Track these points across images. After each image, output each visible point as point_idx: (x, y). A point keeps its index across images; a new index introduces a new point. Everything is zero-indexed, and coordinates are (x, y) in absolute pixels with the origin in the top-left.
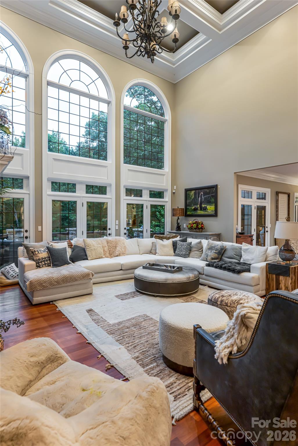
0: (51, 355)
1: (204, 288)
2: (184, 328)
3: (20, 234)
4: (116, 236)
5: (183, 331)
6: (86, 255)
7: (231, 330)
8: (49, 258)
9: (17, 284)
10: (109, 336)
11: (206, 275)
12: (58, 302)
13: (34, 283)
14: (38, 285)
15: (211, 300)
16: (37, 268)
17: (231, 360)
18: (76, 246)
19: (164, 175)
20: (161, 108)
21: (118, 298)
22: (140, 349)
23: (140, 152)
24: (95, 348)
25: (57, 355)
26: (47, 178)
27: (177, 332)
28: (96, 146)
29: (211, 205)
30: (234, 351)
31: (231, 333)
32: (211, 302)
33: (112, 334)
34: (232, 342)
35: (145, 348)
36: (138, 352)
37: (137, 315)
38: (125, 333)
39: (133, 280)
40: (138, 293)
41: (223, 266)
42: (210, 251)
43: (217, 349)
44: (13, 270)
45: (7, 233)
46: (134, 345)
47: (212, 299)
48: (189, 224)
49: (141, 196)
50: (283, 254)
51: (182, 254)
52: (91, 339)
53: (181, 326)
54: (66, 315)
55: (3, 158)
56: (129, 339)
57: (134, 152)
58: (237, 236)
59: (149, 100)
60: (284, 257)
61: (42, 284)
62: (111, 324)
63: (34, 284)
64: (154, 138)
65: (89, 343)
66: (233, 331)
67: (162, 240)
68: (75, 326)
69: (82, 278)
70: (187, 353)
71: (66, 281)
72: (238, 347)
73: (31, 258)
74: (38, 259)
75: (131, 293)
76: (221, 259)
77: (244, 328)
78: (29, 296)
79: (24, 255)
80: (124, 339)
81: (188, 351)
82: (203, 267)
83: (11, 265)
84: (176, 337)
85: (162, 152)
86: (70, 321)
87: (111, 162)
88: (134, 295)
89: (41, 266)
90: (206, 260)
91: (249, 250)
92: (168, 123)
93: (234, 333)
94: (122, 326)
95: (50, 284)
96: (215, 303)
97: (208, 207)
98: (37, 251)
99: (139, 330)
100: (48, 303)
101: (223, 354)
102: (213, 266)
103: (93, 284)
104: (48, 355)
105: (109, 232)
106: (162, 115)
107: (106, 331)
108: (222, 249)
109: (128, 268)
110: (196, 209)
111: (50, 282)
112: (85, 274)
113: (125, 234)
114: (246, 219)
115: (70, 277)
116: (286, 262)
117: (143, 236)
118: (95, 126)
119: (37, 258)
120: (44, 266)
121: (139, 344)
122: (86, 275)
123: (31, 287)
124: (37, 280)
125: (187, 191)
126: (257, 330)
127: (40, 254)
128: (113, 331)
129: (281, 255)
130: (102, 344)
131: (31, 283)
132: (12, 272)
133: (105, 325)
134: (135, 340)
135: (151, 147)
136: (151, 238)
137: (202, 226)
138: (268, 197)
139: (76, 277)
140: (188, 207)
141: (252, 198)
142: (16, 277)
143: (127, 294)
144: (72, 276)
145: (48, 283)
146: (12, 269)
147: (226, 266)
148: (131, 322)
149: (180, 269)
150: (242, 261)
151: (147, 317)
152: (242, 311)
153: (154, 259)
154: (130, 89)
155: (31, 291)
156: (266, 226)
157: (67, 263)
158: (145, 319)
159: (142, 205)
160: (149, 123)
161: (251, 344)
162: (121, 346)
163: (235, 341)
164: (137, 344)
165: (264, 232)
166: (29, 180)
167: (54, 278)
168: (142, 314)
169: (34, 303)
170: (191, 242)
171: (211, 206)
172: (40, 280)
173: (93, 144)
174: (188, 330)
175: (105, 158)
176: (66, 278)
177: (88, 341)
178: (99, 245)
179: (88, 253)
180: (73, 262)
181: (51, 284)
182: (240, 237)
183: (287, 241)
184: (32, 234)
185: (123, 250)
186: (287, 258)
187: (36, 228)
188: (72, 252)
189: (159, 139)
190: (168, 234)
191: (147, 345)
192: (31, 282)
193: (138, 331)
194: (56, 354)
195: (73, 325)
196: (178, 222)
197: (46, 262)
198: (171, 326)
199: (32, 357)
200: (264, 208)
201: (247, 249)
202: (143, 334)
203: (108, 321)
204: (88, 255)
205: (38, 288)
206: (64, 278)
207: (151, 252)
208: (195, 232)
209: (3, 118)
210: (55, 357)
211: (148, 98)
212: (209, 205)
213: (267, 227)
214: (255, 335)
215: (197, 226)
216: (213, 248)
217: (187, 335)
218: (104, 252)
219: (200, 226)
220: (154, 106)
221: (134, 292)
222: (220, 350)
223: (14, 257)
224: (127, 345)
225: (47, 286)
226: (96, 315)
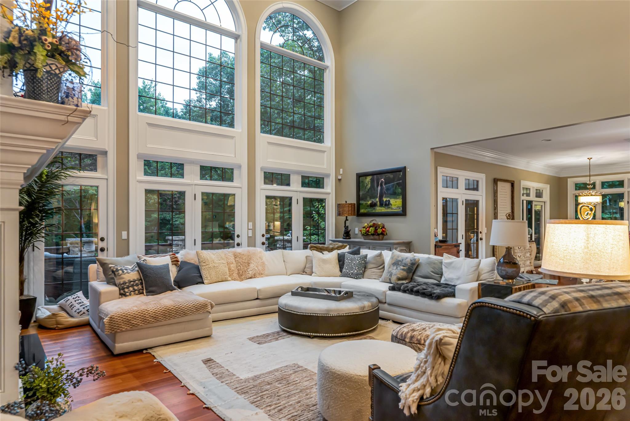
0: (151, 415)
1: (386, 324)
2: (355, 375)
3: (90, 245)
4: (248, 246)
5: (354, 378)
6: (201, 277)
7: (422, 365)
8: (140, 281)
9: (87, 324)
10: (239, 397)
11: (389, 304)
12: (155, 349)
13: (117, 319)
14: (123, 323)
15: (396, 337)
16: (120, 296)
17: (422, 407)
18: (184, 263)
19: (324, 152)
20: (320, 49)
21: (252, 341)
22: (289, 413)
23: (285, 117)
24: (217, 415)
25: (161, 416)
26: (137, 154)
27: (344, 380)
28: (215, 106)
29: (397, 198)
30: (426, 394)
31: (422, 369)
32: (396, 339)
33: (245, 393)
34: (423, 382)
35: (296, 412)
36: (285, 417)
37: (283, 366)
38: (265, 391)
39: (277, 314)
40: (285, 334)
41: (415, 289)
42: (395, 268)
43: (402, 394)
44: (80, 303)
45: (69, 245)
46: (279, 407)
47: (397, 334)
48: (364, 228)
49: (288, 185)
50: (503, 268)
51: (352, 274)
52: (211, 401)
53: (351, 371)
54: (170, 369)
55: (74, 113)
56: (271, 399)
57: (276, 118)
58: (435, 245)
59: (300, 36)
60: (504, 273)
61: (130, 321)
62: (241, 379)
63: (117, 321)
64: (308, 96)
65: (207, 408)
66: (425, 366)
67: (321, 252)
68: (185, 384)
69: (195, 310)
70: (359, 411)
71: (169, 316)
72: (432, 388)
73: (110, 281)
74: (122, 283)
75: (273, 333)
76: (412, 279)
77: (440, 360)
78: (108, 341)
79: (99, 278)
80: (263, 401)
81: (361, 409)
82: (385, 293)
83: (76, 294)
84: (344, 389)
85: (320, 117)
86: (177, 377)
87: (240, 131)
88: (277, 337)
89: (128, 294)
90: (388, 281)
91: (453, 265)
92: (329, 71)
93: (426, 369)
94: (260, 382)
95: (143, 321)
96: (401, 340)
97: (392, 201)
98: (121, 270)
99: (287, 386)
100: (139, 352)
101: (411, 399)
102: (399, 290)
103: (213, 322)
104: (147, 415)
105: (237, 240)
106: (321, 59)
107: (236, 390)
108: (413, 264)
109: (268, 296)
110: (373, 205)
111: (142, 317)
112: (200, 304)
113: (263, 244)
114: (450, 221)
115: (175, 309)
116: (507, 281)
117: (292, 247)
118: (213, 75)
119: (122, 281)
120: (132, 293)
121: (286, 407)
122: (201, 307)
123: (112, 325)
124: (121, 315)
125: (360, 176)
126: (457, 357)
127: (127, 274)
128: (245, 389)
129: (500, 271)
130: (229, 408)
131: (111, 320)
132: (78, 306)
133: (232, 381)
134: (281, 400)
135: (304, 110)
136: (304, 249)
137: (383, 231)
138: (482, 186)
139: (186, 310)
140: (361, 202)
141: (457, 188)
142: (84, 313)
143: (268, 336)
144: (179, 308)
145: (140, 319)
146: (78, 300)
147: (419, 289)
148: (273, 376)
149: (349, 295)
150: (443, 281)
151: (299, 367)
152: (437, 335)
153: (309, 282)
154: (270, 17)
155: (111, 332)
156: (480, 230)
157: (171, 288)
158: (296, 370)
159: (291, 199)
160: (300, 72)
161: (449, 380)
162: (258, 410)
163: (428, 380)
164: (284, 406)
165: (477, 240)
166: (107, 157)
167: (149, 312)
168: (290, 363)
169: (116, 352)
170: (367, 255)
171: (396, 200)
172: (127, 314)
173: (211, 103)
174: (360, 377)
175: (231, 125)
176: (168, 312)
177: (205, 404)
178: (223, 261)
179: (204, 273)
180: (180, 287)
181: (145, 321)
182: (441, 247)
183: (509, 249)
184: (111, 244)
185: (260, 268)
186: (508, 274)
187: (119, 235)
188: (179, 271)
189: (316, 97)
190: (331, 244)
191: (300, 406)
192: (111, 318)
193: (285, 388)
194: (159, 415)
195: (182, 382)
196: (347, 225)
197: (136, 288)
198: (335, 373)
199: (121, 417)
200: (476, 203)
201: (450, 264)
202: (292, 392)
203: (238, 375)
204: (204, 276)
205: (124, 328)
206: (166, 311)
207: (304, 272)
208: (372, 240)
209: (75, 51)
210: (157, 418)
211: (298, 34)
212: (394, 198)
213: (481, 233)
214: (454, 365)
215: (376, 230)
216: (400, 263)
217: (359, 385)
218: (229, 271)
219: (380, 231)
220: (308, 45)
221: (278, 332)
222: (406, 395)
223: (81, 282)
224: (269, 408)
225: (139, 323)
226: (217, 366)
